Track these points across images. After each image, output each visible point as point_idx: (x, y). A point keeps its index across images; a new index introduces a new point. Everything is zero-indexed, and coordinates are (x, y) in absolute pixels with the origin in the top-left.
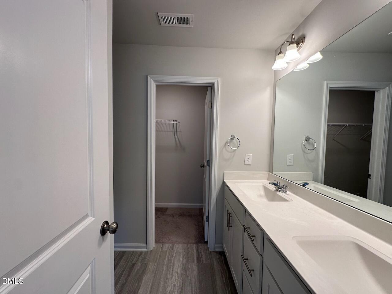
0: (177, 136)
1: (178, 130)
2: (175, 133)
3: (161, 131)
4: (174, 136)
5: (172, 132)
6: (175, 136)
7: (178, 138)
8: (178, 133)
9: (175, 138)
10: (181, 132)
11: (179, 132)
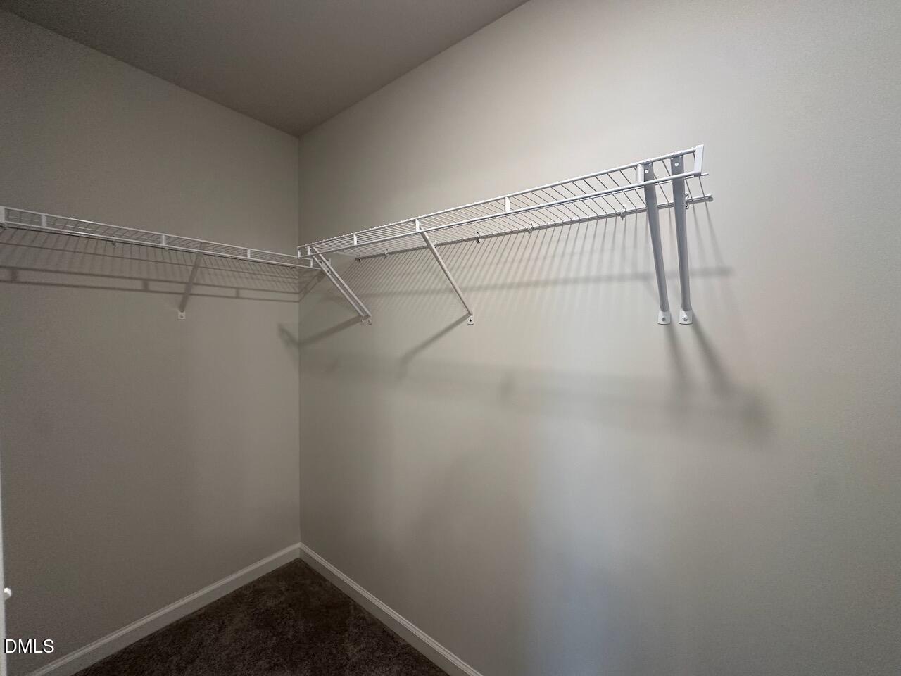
0: (686, 306)
1: (694, 262)
2: (673, 286)
3: (546, 283)
4: (656, 304)
5: (645, 277)
6: (664, 307)
7: (695, 324)
8: (696, 284)
9: (669, 325)
10: (724, 272)
11: (706, 273)
